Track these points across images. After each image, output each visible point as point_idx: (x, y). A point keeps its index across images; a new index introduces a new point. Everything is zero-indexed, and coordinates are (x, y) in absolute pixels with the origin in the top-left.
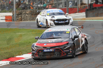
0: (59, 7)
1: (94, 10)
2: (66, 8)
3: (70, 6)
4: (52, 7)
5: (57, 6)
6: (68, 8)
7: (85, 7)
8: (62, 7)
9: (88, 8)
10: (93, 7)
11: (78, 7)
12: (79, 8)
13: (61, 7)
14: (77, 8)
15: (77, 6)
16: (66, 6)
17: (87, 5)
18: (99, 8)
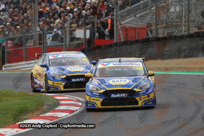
1: (97, 51)
2: (42, 46)
3: (48, 44)
6: (46, 47)
7: (78, 44)
8: (34, 45)
9: (84, 48)
10: (94, 46)
11: (66, 45)
12: (68, 46)
13: (32, 45)
14: (64, 46)
15: (63, 44)
16: (40, 42)
17: (83, 41)
18: (106, 47)
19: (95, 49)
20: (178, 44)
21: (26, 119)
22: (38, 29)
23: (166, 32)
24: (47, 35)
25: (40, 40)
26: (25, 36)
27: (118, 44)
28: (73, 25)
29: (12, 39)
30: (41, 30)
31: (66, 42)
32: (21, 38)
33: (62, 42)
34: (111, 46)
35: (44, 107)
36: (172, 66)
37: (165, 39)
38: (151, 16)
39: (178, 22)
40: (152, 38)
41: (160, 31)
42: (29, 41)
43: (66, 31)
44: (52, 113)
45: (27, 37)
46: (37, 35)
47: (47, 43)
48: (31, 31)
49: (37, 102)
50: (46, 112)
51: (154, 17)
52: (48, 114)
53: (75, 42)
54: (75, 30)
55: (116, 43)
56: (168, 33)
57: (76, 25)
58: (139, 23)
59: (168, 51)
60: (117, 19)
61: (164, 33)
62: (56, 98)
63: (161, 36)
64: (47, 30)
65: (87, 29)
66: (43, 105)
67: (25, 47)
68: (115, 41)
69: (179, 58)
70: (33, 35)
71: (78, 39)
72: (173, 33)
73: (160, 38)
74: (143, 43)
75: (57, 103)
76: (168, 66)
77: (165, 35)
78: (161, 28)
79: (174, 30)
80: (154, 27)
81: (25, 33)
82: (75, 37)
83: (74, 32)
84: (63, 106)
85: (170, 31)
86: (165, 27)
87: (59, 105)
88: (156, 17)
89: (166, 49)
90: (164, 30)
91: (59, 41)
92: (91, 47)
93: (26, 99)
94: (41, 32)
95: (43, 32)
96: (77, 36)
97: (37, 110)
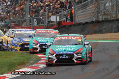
0: (23, 25)
1: (63, 29)
2: (31, 26)
4: (14, 25)
5: (21, 24)
6: (34, 26)
7: (52, 25)
8: (27, 25)
9: (56, 27)
10: (62, 26)
12: (46, 26)
14: (44, 26)
15: (44, 24)
16: (30, 23)
17: (55, 23)
18: (68, 26)
19: (62, 27)
20: (111, 24)
21: (21, 68)
22: (29, 16)
23: (103, 18)
24: (34, 19)
25: (30, 22)
26: (21, 20)
27: (76, 25)
28: (49, 14)
29: (14, 22)
30: (31, 16)
31: (45, 23)
32: (19, 21)
33: (43, 23)
34: (71, 26)
35: (32, 61)
36: (107, 37)
37: (103, 21)
38: (95, 9)
39: (111, 12)
40: (95, 21)
41: (100, 17)
42: (24, 23)
43: (45, 17)
44: (36, 65)
45: (22, 21)
46: (28, 19)
47: (34, 24)
48: (25, 17)
49: (27, 58)
50: (33, 64)
51: (97, 9)
52: (34, 65)
53: (51, 24)
54: (50, 17)
55: (75, 24)
56: (105, 18)
57: (51, 14)
58: (88, 13)
59: (105, 29)
60: (75, 10)
61: (102, 18)
62: (39, 56)
63: (100, 20)
64: (34, 17)
65: (58, 16)
66: (31, 60)
67: (22, 26)
68: (74, 23)
69: (111, 32)
70: (26, 20)
71: (52, 22)
72: (108, 18)
73: (100, 21)
74: (90, 24)
75: (39, 59)
76: (105, 37)
77: (103, 19)
78: (101, 15)
79: (109, 16)
80: (97, 15)
81: (22, 18)
82: (50, 21)
83: (50, 18)
84: (43, 61)
85: (106, 17)
86: (103, 15)
87: (40, 60)
88: (98, 9)
89: (104, 27)
90: (102, 17)
91: (41, 23)
92: (60, 26)
93: (21, 57)
94: (31, 18)
95: (32, 18)
96: (52, 20)
97: (27, 63)
